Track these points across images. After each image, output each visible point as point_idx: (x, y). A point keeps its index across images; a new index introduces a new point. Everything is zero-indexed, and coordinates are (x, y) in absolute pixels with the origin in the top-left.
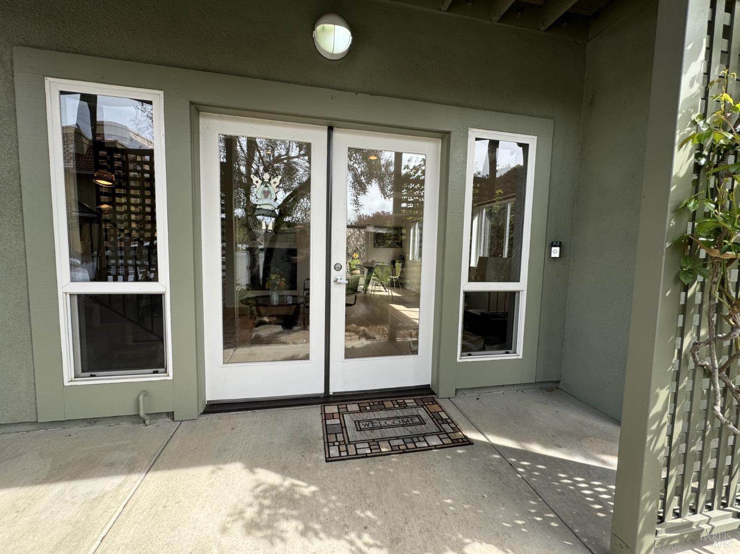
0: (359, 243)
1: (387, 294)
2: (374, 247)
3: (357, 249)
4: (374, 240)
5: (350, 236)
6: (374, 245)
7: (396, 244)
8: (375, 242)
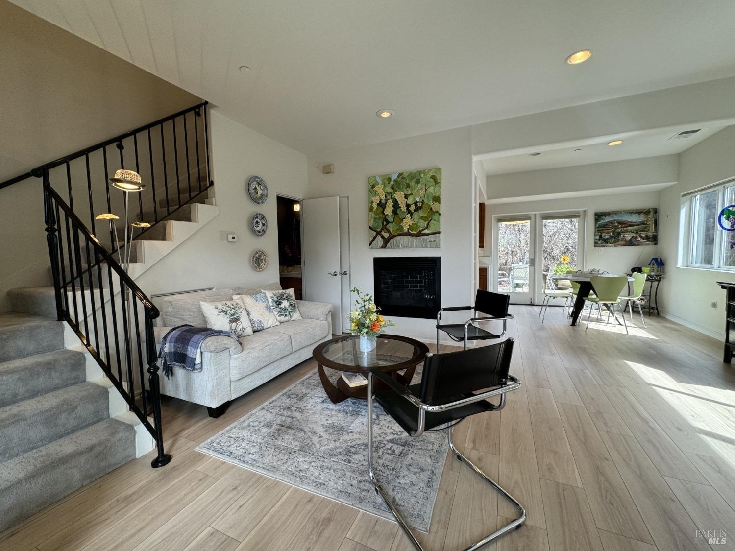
0: (571, 241)
1: (622, 330)
2: (595, 246)
3: (568, 249)
4: (595, 235)
5: (557, 231)
6: (596, 243)
7: (643, 239)
8: (598, 237)
